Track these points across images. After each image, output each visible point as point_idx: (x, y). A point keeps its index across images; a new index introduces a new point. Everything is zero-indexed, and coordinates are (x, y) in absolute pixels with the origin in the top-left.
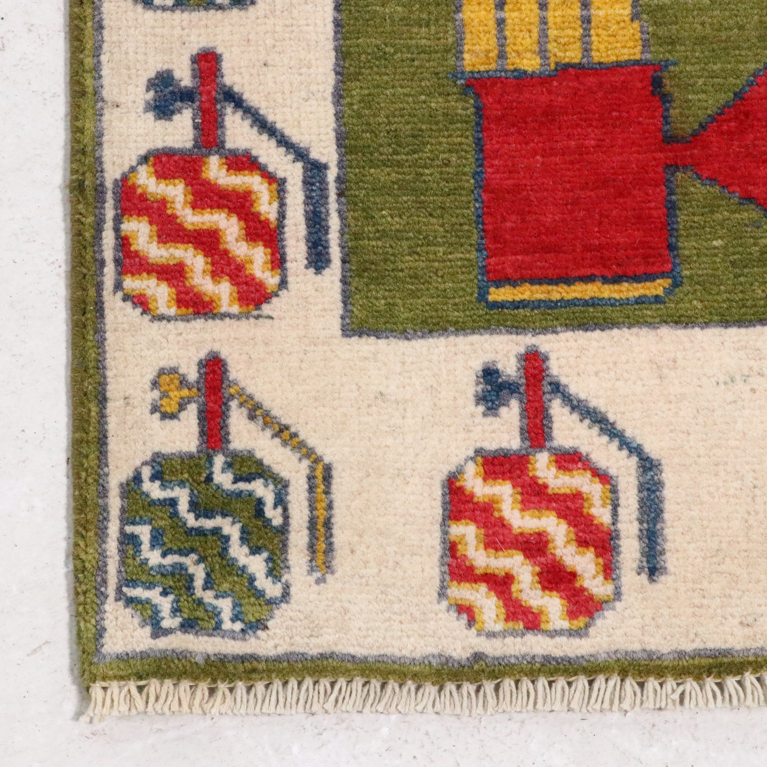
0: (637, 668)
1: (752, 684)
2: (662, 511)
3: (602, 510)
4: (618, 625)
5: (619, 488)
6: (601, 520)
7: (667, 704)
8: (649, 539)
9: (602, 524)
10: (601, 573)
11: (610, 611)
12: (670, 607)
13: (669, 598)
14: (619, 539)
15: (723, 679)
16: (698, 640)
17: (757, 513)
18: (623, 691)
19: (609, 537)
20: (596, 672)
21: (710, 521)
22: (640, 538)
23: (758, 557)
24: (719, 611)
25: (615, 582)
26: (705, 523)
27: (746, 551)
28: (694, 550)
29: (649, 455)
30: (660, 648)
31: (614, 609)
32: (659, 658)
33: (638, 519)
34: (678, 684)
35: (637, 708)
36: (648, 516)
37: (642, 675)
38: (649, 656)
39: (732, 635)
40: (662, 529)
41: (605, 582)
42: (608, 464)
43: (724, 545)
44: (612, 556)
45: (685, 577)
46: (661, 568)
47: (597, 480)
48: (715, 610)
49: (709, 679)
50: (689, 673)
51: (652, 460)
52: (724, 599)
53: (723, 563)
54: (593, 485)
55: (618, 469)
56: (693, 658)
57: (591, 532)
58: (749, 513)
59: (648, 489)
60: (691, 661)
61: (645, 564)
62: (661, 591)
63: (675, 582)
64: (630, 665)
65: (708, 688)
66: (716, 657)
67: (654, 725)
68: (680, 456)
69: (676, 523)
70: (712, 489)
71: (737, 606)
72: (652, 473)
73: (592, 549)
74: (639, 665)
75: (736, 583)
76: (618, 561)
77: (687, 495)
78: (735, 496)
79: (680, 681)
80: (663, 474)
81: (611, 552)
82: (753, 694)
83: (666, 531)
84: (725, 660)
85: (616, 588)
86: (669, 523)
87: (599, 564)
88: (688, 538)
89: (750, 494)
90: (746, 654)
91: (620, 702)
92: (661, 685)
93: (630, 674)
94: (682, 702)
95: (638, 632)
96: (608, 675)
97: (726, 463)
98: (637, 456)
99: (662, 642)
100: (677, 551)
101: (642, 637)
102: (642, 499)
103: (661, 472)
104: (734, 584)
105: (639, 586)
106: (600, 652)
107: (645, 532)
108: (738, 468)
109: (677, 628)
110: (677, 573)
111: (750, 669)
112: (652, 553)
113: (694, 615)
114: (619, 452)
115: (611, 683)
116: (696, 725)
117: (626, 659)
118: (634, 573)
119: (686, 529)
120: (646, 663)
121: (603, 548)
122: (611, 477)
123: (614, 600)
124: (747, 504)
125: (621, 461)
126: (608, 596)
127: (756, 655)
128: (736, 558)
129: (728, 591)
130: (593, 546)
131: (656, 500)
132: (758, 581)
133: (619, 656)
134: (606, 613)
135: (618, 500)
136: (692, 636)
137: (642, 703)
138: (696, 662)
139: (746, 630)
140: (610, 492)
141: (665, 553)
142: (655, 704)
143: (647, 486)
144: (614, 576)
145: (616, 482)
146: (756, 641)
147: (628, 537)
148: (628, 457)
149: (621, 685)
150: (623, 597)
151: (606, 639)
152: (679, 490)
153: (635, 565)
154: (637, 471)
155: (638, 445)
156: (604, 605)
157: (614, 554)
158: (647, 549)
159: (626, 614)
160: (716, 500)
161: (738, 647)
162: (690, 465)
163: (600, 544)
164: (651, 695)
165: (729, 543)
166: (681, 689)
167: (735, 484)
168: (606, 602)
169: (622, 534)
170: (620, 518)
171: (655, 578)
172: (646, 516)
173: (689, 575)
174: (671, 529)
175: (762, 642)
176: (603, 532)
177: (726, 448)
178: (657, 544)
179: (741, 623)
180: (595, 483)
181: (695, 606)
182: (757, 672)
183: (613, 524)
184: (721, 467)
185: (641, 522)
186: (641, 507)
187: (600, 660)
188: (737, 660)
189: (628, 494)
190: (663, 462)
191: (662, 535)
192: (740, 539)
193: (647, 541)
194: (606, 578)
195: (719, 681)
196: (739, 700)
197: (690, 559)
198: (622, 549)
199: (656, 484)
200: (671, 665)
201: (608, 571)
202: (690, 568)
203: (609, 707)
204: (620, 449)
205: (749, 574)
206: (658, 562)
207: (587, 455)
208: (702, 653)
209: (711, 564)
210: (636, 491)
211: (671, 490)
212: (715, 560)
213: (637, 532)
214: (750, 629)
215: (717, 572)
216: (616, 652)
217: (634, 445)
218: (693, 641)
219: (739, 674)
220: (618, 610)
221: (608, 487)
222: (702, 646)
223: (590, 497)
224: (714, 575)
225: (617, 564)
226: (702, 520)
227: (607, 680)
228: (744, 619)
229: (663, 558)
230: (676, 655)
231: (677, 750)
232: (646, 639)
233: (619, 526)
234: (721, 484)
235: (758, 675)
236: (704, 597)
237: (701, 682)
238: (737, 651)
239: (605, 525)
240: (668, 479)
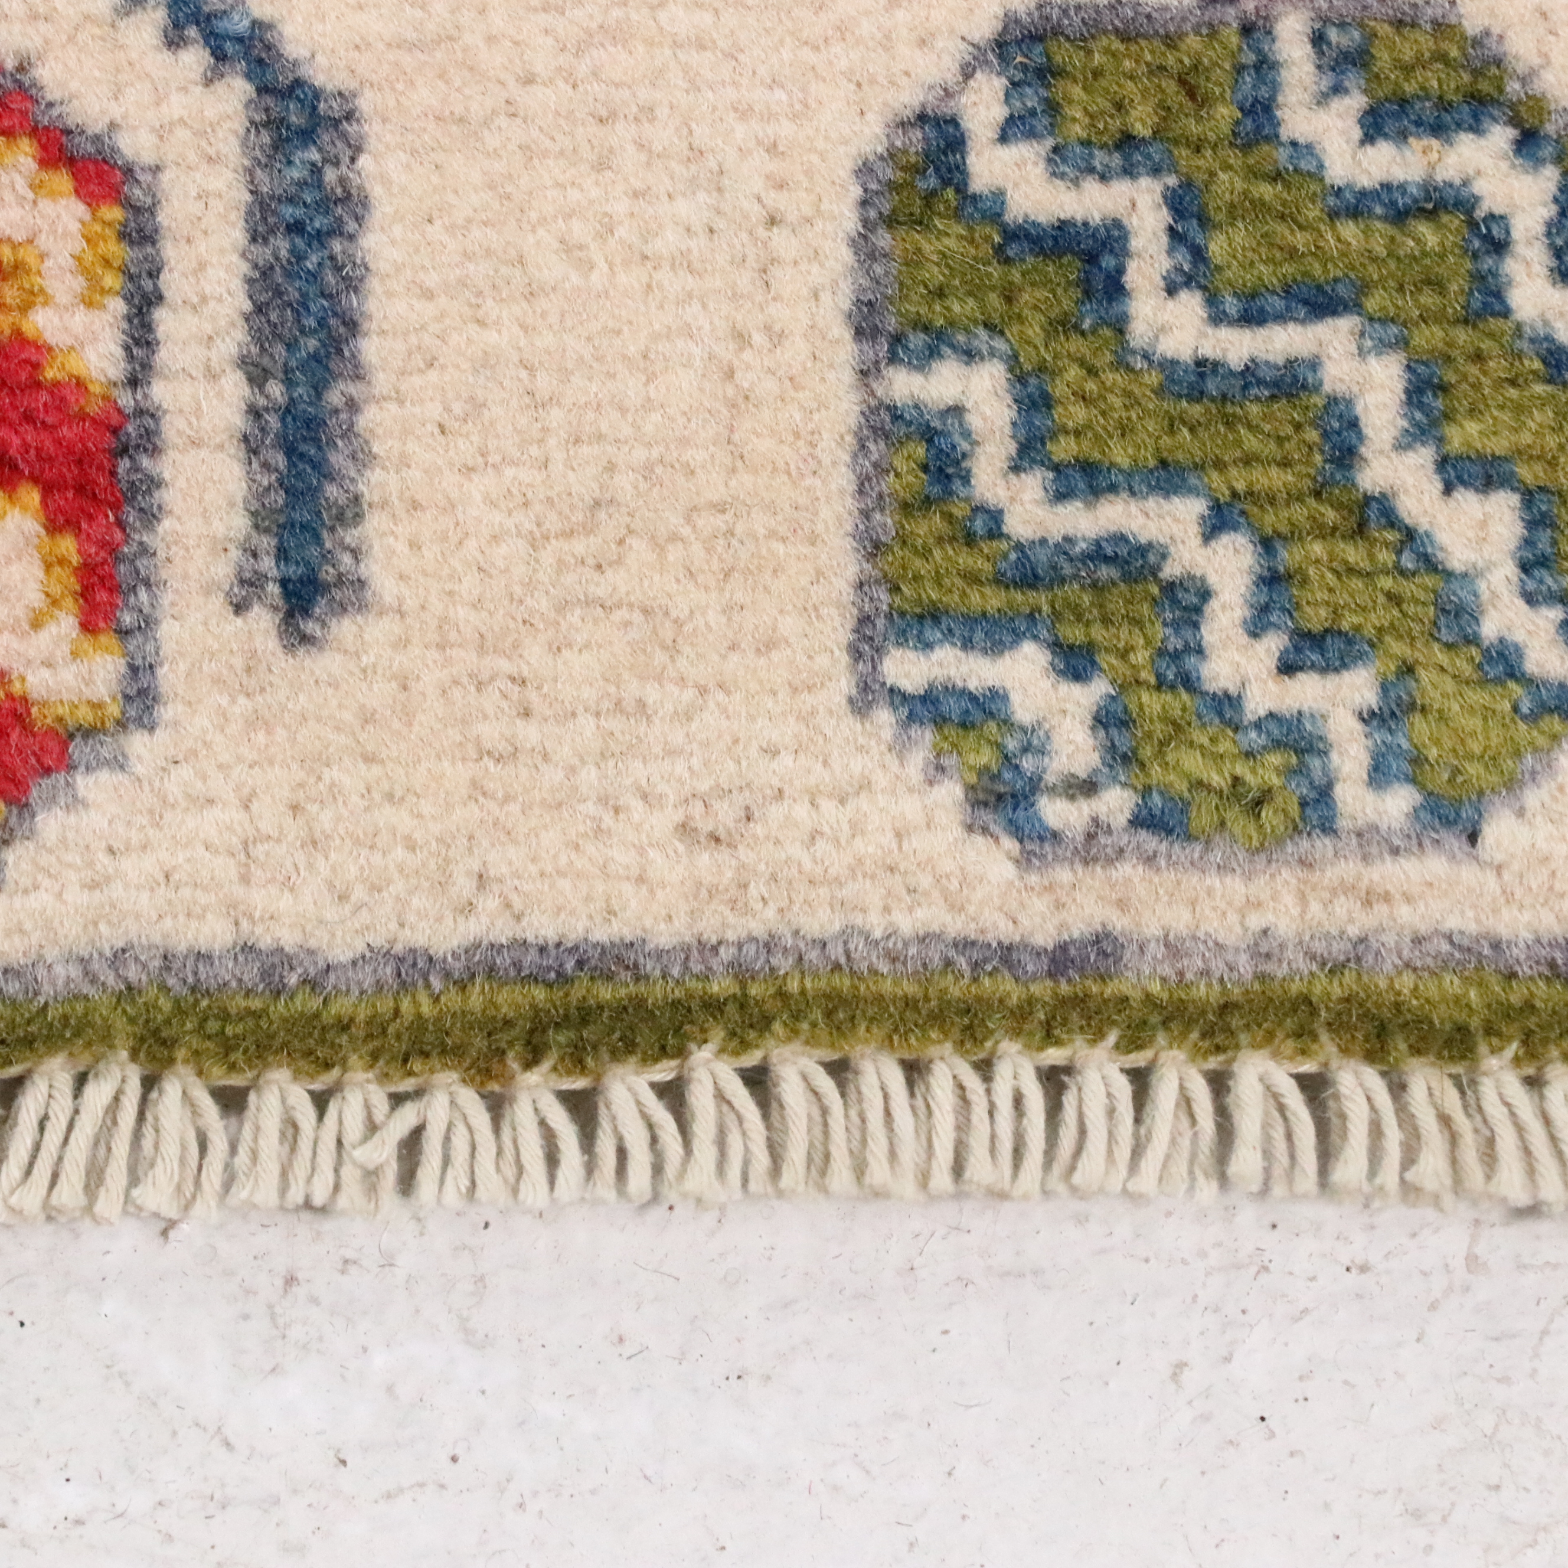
0: (213, 1026)
1: (720, 1097)
2: (352, 326)
3: (80, 319)
4: (135, 838)
5: (163, 218)
6: (75, 366)
7: (337, 1188)
8: (290, 451)
9: (80, 384)
10: (69, 602)
11: (104, 776)
12: (370, 759)
13: (368, 718)
14: (155, 451)
15: (598, 1078)
16: (489, 903)
17: (777, 337)
18: (148, 1131)
19: (109, 441)
20: (29, 1042)
21: (565, 375)
22: (251, 446)
23: (772, 534)
24: (589, 775)
25: (133, 643)
26: (544, 383)
27: (721, 508)
28: (492, 503)
29: (305, 72)
30: (319, 939)
31: (119, 763)
32: (311, 984)
33: (244, 362)
34: (397, 1100)
35: (207, 1206)
36: (291, 346)
37: (237, 1056)
38: (266, 974)
39: (641, 880)
40: (353, 405)
41: (87, 643)
42: (116, 111)
43: (624, 483)
44: (120, 524)
45: (443, 621)
46: (340, 581)
47: (62, 180)
48: (572, 770)
49: (533, 1077)
50: (444, 1052)
51: (317, 94)
52: (614, 724)
53: (619, 561)
54: (46, 205)
55: (162, 132)
56: (462, 986)
57: (28, 418)
58: (742, 338)
59: (295, 228)
60: (452, 999)
61: (268, 564)
62: (335, 685)
63: (402, 643)
64: (180, 1010)
65: (522, 1113)
66: (564, 980)
67: (291, 1280)
68: (442, 75)
69: (417, 380)
70: (580, 231)
71: (671, 753)
72: (314, 155)
73: (32, 496)
74: (225, 1017)
75: (673, 649)
76: (144, 550)
77: (467, 256)
78: (683, 262)
79: (408, 1085)
80: (364, 161)
81: (116, 506)
82: (721, 1143)
83: (368, 418)
84: (605, 993)
85: (134, 669)
86: (381, 381)
87: (62, 561)
88: (465, 449)
89: (751, 252)
90: (697, 968)
91: (134, 1180)
92: (321, 1101)
93: (181, 1054)
94: (407, 1182)
95: (226, 868)
96: (84, 1061)
97: (649, 112)
98: (248, 76)
99: (331, 914)
100: (415, 505)
101: (239, 891)
102: (266, 272)
103: (357, 150)
104: (660, 657)
105: (238, 662)
106: (51, 954)
107: (273, 421)
108: (702, 134)
109: (399, 853)
110: (411, 604)
111: (717, 1035)
112: (302, 515)
113: (477, 789)
114: (166, 56)
115: (98, 1094)
116: (480, 1280)
117: (164, 988)
118: (217, 603)
119: (458, 408)
120: (256, 1004)
121: (80, 490)
122: (128, 171)
123: (122, 724)
124: (735, 297)
125: (175, 98)
126: (97, 706)
127: (741, 973)
128: (674, 537)
129: (632, 689)
130: (35, 480)
131: (330, 278)
132: (768, 645)
133: (133, 973)
134: (83, 783)
135: (154, 274)
136: (463, 885)
137: (229, 1181)
138: (476, 1000)
139: (705, 859)
140: (123, 236)
141: (358, 517)
142: (284, 1188)
143: (289, 212)
144: (127, 619)
145: (150, 191)
146: (747, 911)
147: (196, 443)
148: (208, 82)
149: (144, 1101)
150: (166, 713)
151: (76, 896)
152: (435, 232)
153: (223, 570)
154: (244, 143)
155: (256, 24)
156: (77, 749)
157: (131, 517)
158: (279, 498)
159: (173, 788)
160: (597, 279)
161: (664, 937)
162: (486, 123)
163: (70, 474)
164: (270, 1144)
165: (647, 471)
166: (408, 1117)
167: (683, 208)
168: (89, 732)
169: (172, 429)
170: (163, 356)
171: (310, 627)
172: (279, 350)
173: (462, 612)
174: (393, 407)
175: (770, 913)
176: (83, 417)
177: (649, 43)
178: (326, 473)
179: (685, 829)
180: (53, 195)
181: (483, 753)
182: (745, 1046)
183: (133, 382)
184: (622, 133)
185: (257, 376)
186: (260, 309)
187: (47, 989)
188: (657, 993)
189: (202, 247)
190: (365, 104)
191: (349, 432)
192: (696, 456)
193: (280, 460)
194: (88, 627)
195: (579, 1083)
196: (658, 1169)
197: (472, 544)
198: (167, 496)
199: (325, 204)
200: (362, 1016)
201: (102, 596)
202: (469, 585)
203: (82, 1200)
204: (174, 40)
205: (727, 610)
206: (327, 557)
207: (21, 68)
208: (503, 961)
209: (561, 565)
210: (238, 235)
211: (397, 230)
212: (579, 546)
213: (238, 421)
214: (723, 855)
215: (588, 602)
216: (119, 957)
217: (239, 25)
218: (468, 908)
219: (663, 1053)
220: (139, 769)
221: (114, 213)
222: (503, 932)
223: (32, 261)
224: (574, 616)
225: (142, 564)
226: (530, 369)
227: (81, 1081)
228: (697, 809)
229: (350, 536)
230: (388, 972)
231: (390, 1389)
232: (259, 898)
233: (159, 392)
234: (620, 207)
235: (752, 1059)
236: (527, 714)
237: (495, 1087)
238: (659, 954)
239: (95, 389)
240: (385, 180)
